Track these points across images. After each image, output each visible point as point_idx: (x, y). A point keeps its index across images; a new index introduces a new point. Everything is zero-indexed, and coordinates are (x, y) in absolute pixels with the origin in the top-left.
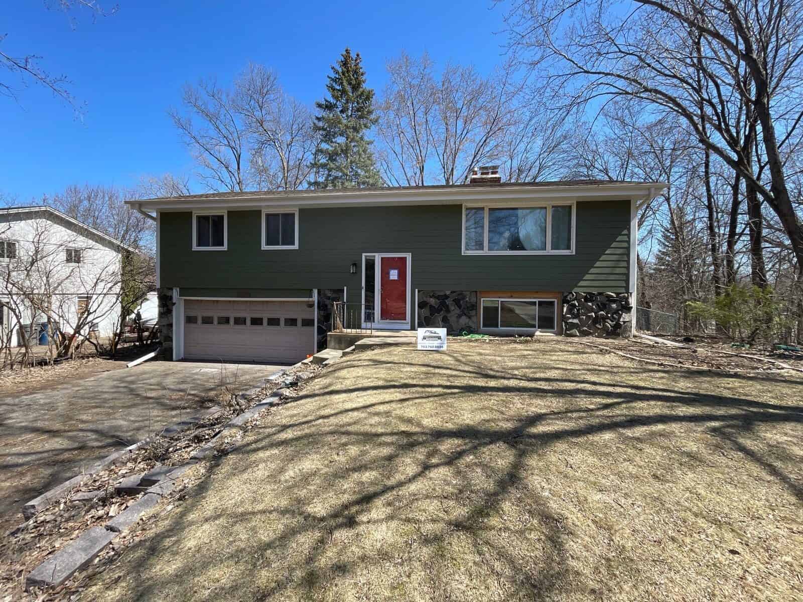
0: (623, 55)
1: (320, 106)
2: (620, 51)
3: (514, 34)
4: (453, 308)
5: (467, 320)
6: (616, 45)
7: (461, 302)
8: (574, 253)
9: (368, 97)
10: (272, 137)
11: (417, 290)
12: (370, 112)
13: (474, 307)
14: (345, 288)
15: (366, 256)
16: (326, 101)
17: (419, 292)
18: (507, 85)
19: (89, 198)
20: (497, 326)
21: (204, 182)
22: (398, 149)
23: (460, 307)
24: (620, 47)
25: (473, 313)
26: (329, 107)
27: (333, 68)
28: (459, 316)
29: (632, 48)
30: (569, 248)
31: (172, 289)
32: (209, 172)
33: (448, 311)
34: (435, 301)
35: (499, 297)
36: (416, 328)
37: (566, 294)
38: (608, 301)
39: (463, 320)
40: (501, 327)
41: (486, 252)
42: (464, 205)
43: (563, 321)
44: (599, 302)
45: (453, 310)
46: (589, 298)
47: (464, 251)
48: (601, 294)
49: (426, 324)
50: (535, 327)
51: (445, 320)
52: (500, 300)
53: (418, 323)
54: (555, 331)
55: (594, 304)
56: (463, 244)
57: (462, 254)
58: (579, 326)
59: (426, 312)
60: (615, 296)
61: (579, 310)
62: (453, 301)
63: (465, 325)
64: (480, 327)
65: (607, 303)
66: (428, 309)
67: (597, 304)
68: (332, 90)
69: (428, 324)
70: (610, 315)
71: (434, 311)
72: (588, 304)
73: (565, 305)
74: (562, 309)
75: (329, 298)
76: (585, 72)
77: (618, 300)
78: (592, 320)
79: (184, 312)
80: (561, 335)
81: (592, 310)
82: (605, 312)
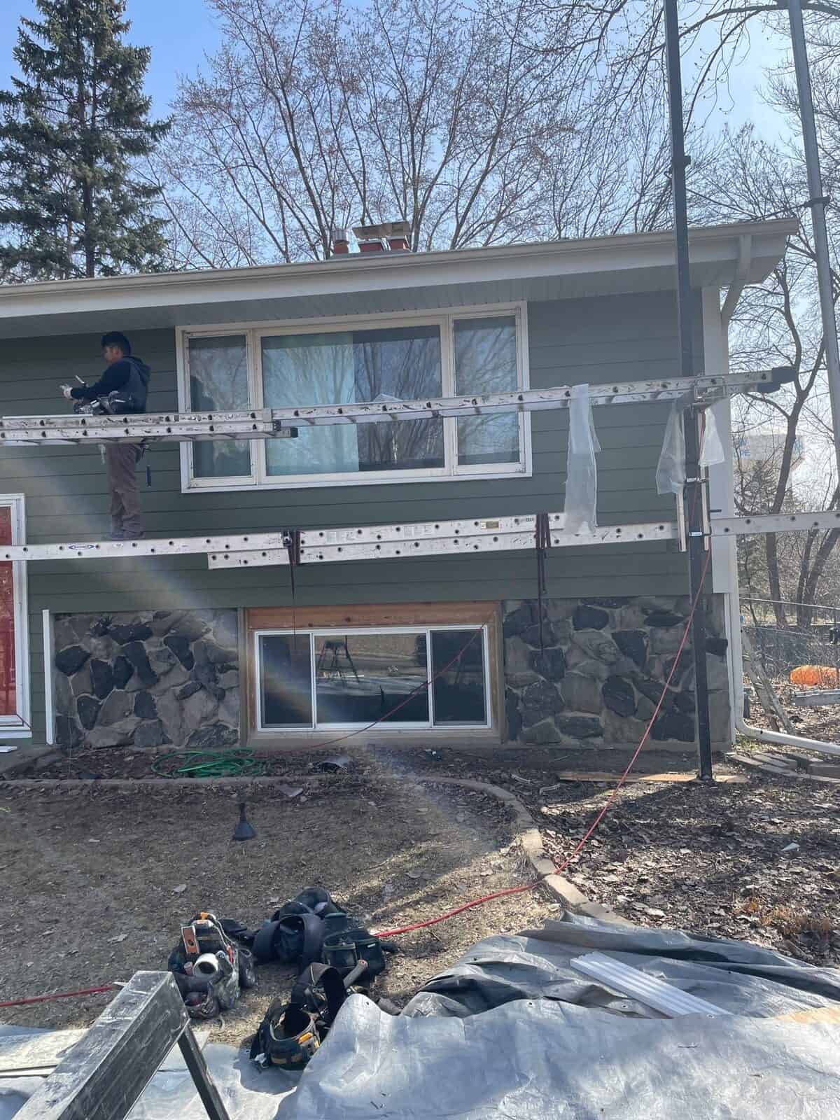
4: (159, 667)
5: (211, 705)
8: (529, 473)
9: (133, 63)
11: (46, 613)
13: (231, 659)
17: (56, 617)
20: (307, 719)
23: (187, 663)
25: (225, 680)
28: (185, 695)
30: (514, 457)
33: (150, 677)
34: (107, 647)
35: (311, 626)
36: (50, 739)
37: (512, 606)
38: (647, 622)
39: (199, 704)
40: (319, 721)
41: (258, 479)
42: (179, 330)
43: (508, 694)
44: (617, 630)
45: (166, 673)
46: (589, 615)
47: (189, 482)
48: (623, 601)
49: (85, 726)
50: (427, 719)
51: (144, 707)
52: (314, 633)
53: (58, 721)
54: (485, 730)
55: (606, 633)
56: (186, 454)
57: (184, 490)
58: (561, 709)
59: (79, 683)
60: (668, 605)
61: (558, 657)
62: (166, 643)
63: (204, 719)
64: (254, 727)
65: (647, 629)
66: (85, 675)
67: (613, 635)
68: (30, 55)
69: (89, 725)
70: (657, 670)
71: (107, 680)
72: (586, 636)
73: (512, 639)
74: (503, 656)
77: (679, 620)
78: (600, 687)
80: (503, 740)
81: (600, 653)
82: (642, 662)
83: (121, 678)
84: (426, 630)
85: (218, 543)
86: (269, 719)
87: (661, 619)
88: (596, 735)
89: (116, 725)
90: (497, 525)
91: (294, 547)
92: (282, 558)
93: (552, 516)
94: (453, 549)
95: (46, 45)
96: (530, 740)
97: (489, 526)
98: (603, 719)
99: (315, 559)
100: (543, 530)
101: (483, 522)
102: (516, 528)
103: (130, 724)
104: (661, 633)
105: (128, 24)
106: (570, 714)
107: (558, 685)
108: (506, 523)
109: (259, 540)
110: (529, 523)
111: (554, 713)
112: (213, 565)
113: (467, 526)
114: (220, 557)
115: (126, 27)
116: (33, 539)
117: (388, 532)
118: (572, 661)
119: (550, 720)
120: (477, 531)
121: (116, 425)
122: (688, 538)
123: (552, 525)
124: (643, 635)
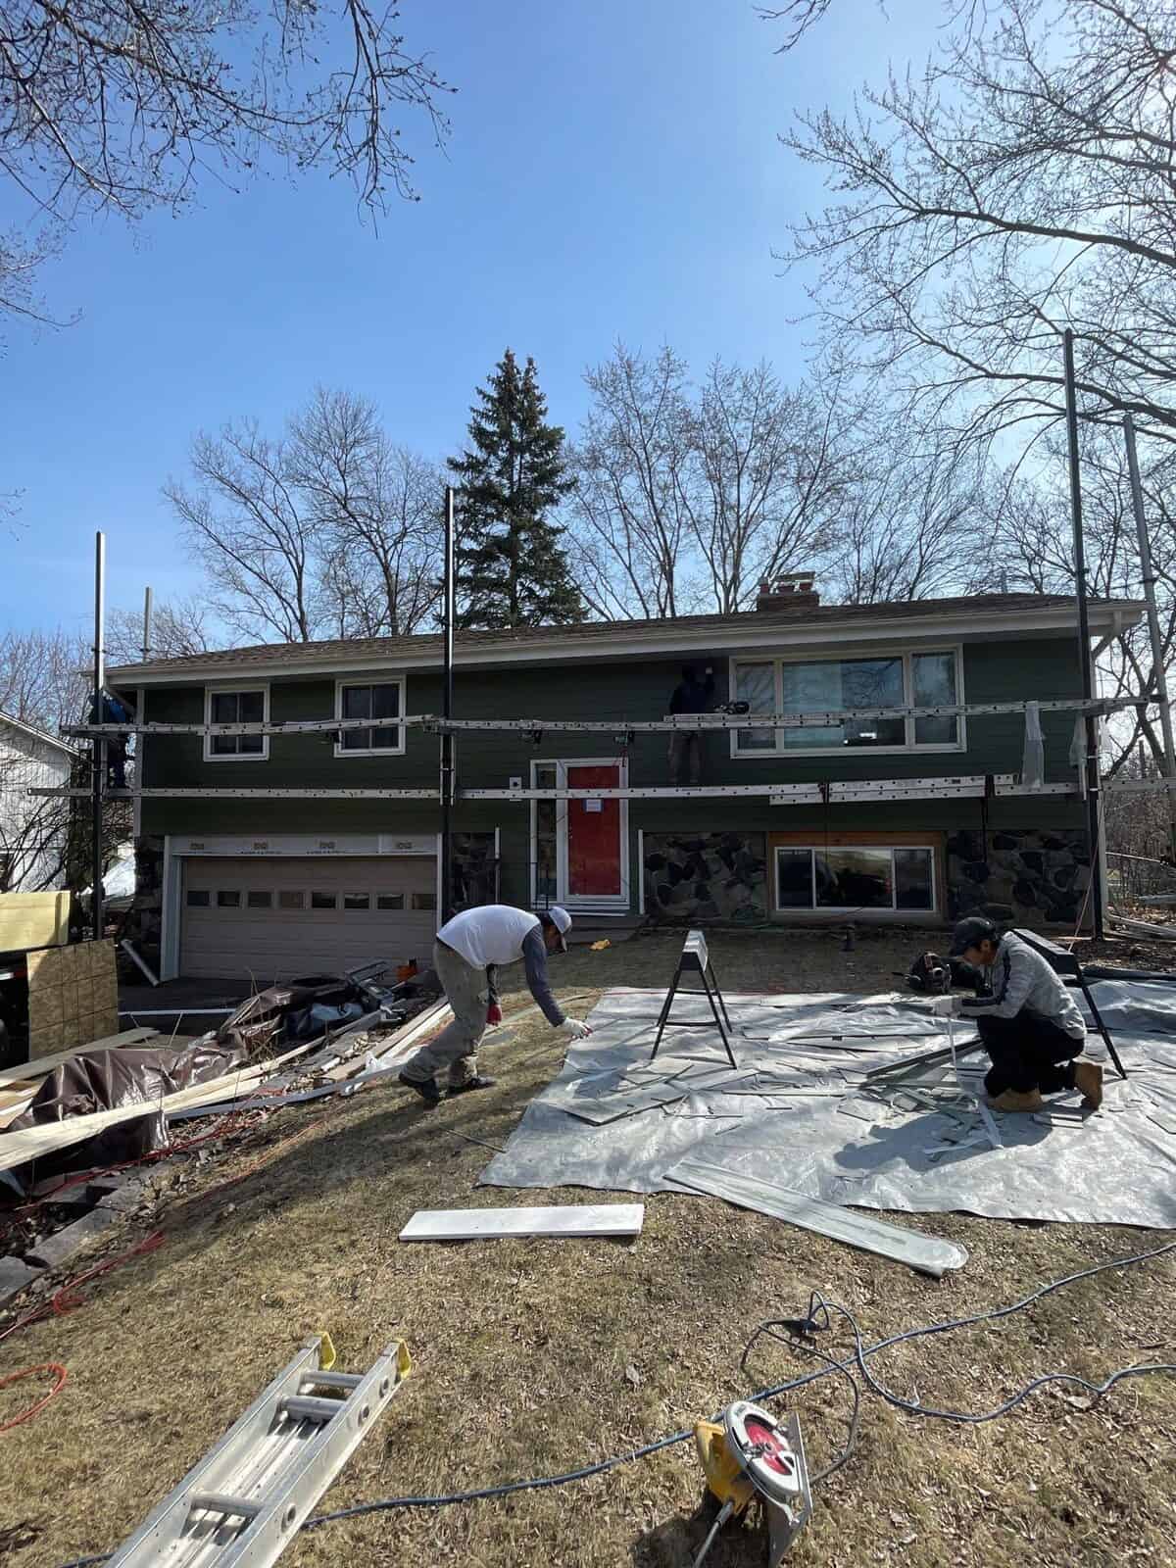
1: (455, 466)
4: (714, 867)
5: (747, 893)
7: (734, 855)
8: (965, 750)
10: (365, 529)
11: (640, 832)
12: (554, 472)
13: (759, 865)
14: (497, 830)
15: (537, 765)
16: (469, 456)
17: (645, 835)
18: (839, 402)
19: (13, 658)
20: (809, 904)
21: (233, 621)
22: (620, 539)
23: (730, 865)
24: (1056, 324)
25: (756, 876)
26: (474, 466)
27: (480, 392)
28: (730, 885)
30: (953, 738)
31: (162, 838)
32: (239, 601)
33: (706, 874)
34: (679, 854)
35: (814, 844)
36: (642, 911)
37: (953, 835)
38: (1044, 847)
39: (739, 891)
40: (818, 905)
41: (780, 751)
42: (731, 658)
43: (949, 891)
44: (1024, 850)
45: (717, 872)
46: (1003, 842)
47: (735, 752)
48: (1028, 833)
49: (663, 902)
50: (891, 906)
51: (701, 893)
52: (815, 849)
53: (646, 900)
54: (933, 912)
55: (1016, 854)
56: (733, 736)
57: (732, 757)
58: (984, 900)
59: (661, 877)
60: (1058, 836)
61: (983, 868)
62: (717, 852)
63: (743, 901)
64: (774, 907)
65: (1043, 851)
66: (666, 871)
67: (1021, 855)
68: (480, 434)
69: (665, 902)
70: (1051, 877)
71: (677, 874)
72: (1002, 854)
73: (951, 856)
74: (945, 866)
75: (464, 851)
76: (989, 375)
77: (1065, 846)
78: (1011, 887)
79: (182, 884)
80: (945, 919)
81: (1011, 865)
82: (1040, 872)
83: (687, 874)
84: (892, 849)
85: (777, 789)
86: (783, 903)
87: (1053, 844)
88: (1008, 918)
89: (684, 903)
90: (959, 781)
91: (825, 793)
92: (819, 799)
93: (996, 777)
94: (930, 796)
95: (490, 427)
97: (954, 782)
98: (1012, 908)
99: (839, 800)
100: (990, 786)
101: (950, 779)
102: (971, 783)
103: (694, 902)
104: (1052, 853)
105: (546, 409)
106: (990, 904)
107: (982, 886)
108: (966, 781)
109: (803, 788)
110: (981, 781)
111: (979, 904)
112: (773, 802)
113: (939, 782)
114: (778, 797)
115: (543, 413)
116: (633, 784)
117: (888, 785)
118: (992, 870)
120: (946, 785)
121: (743, 720)
122: (1088, 791)
123: (996, 782)
124: (1041, 854)
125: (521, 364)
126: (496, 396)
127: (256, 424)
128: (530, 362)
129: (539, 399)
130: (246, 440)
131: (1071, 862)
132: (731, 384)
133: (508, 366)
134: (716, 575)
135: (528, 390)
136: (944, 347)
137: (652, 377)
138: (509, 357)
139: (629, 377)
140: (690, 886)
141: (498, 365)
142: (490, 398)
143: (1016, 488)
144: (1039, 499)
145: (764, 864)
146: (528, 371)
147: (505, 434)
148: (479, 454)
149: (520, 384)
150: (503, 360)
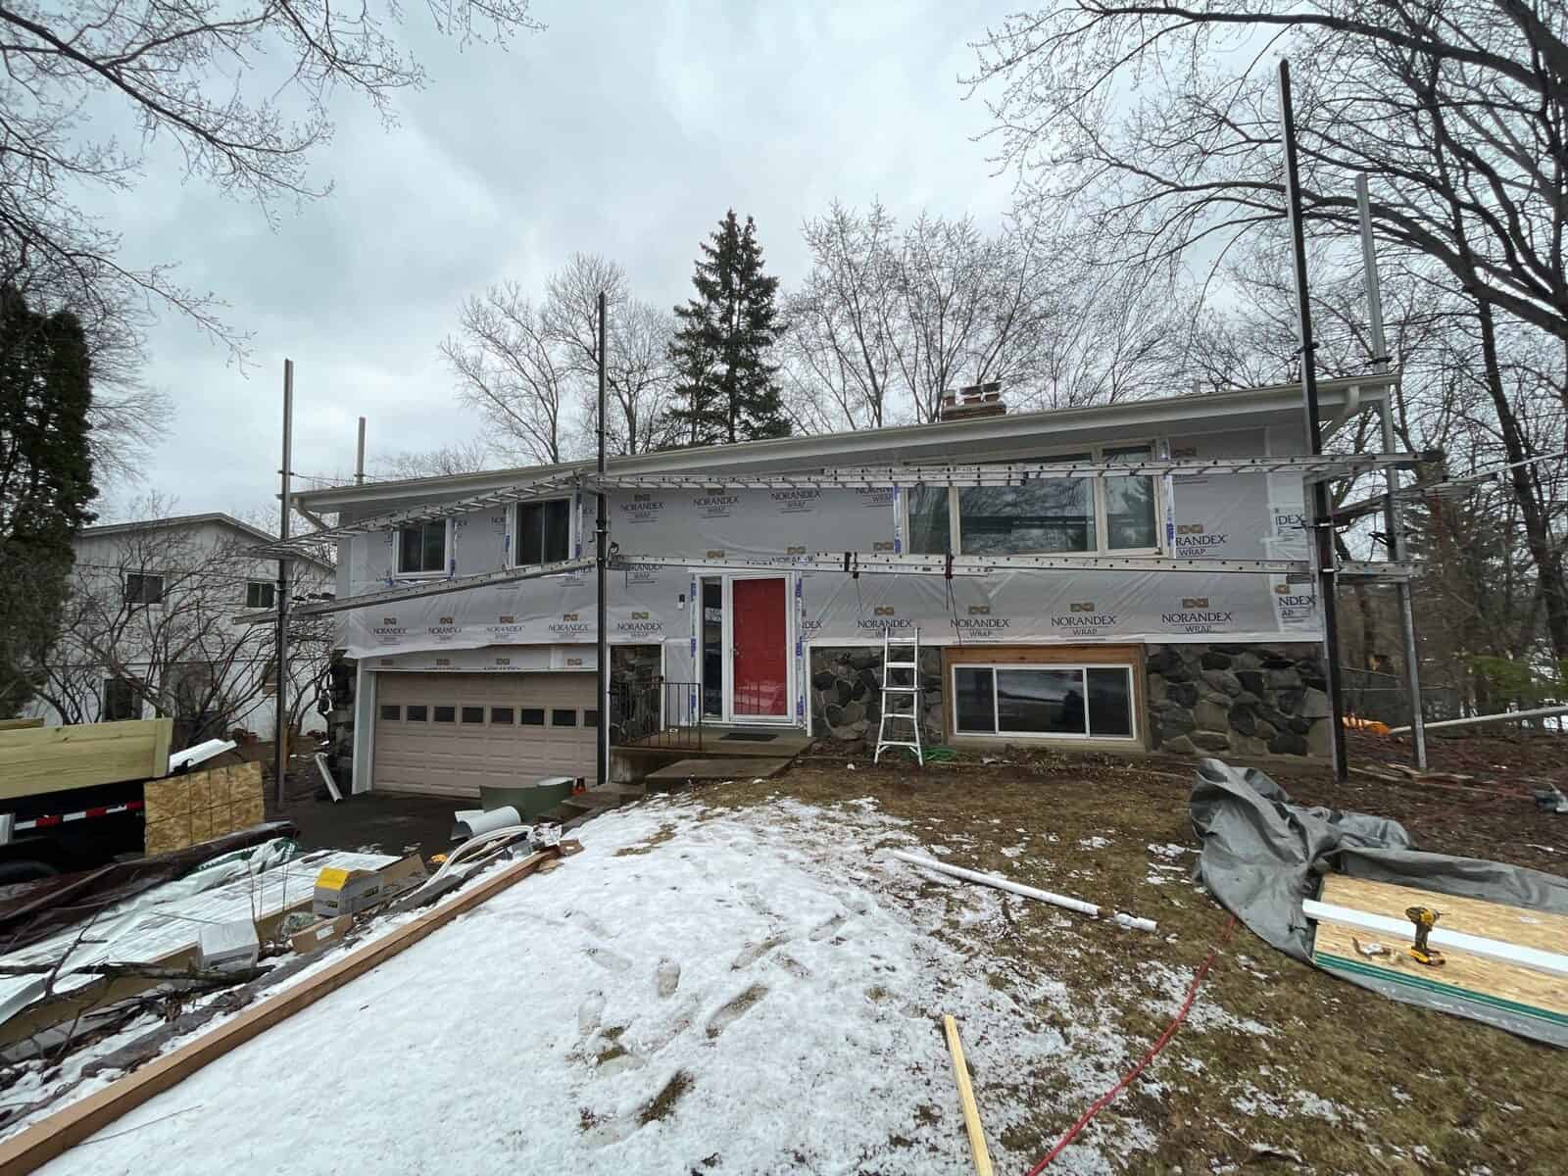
0: (1254, 145)
1: (682, 313)
2: (1249, 140)
3: (1015, 132)
6: (1233, 126)
7: (907, 674)
8: (1166, 555)
9: (768, 286)
12: (769, 316)
13: (936, 683)
14: (663, 647)
15: (703, 579)
16: (693, 303)
18: (1036, 244)
20: (992, 729)
25: (932, 697)
26: (700, 313)
27: (704, 247)
29: (1274, 126)
33: (877, 694)
34: (849, 672)
35: (994, 662)
36: (809, 733)
37: (1154, 652)
38: (1265, 666)
40: (1001, 729)
43: (1152, 716)
44: (1240, 670)
46: (1215, 660)
48: (1244, 650)
49: (832, 725)
50: (1084, 732)
51: (873, 714)
52: (996, 667)
53: (814, 721)
54: (1132, 742)
55: (1230, 674)
58: (1194, 728)
59: (829, 696)
60: (1282, 653)
61: (1190, 689)
64: (952, 732)
65: (1263, 671)
66: (832, 691)
67: (1236, 674)
68: (702, 284)
69: (835, 725)
70: (1273, 701)
71: (848, 695)
72: (1213, 675)
73: (1153, 676)
74: (1146, 689)
75: (632, 668)
76: (1179, 189)
77: (1291, 664)
78: (1226, 713)
79: (377, 697)
80: (1148, 750)
81: (1224, 688)
82: (1260, 694)
83: (857, 694)
84: (1083, 667)
86: (962, 727)
87: (1275, 663)
88: (1223, 749)
89: (854, 726)
95: (712, 278)
96: (1171, 750)
98: (1229, 737)
103: (865, 724)
104: (1276, 674)
105: (764, 262)
106: (1200, 733)
107: (1191, 712)
111: (1187, 733)
115: (760, 265)
118: (1202, 693)
119: (1184, 736)
124: (1260, 674)
125: (741, 222)
126: (718, 250)
127: (518, 288)
128: (750, 220)
129: (757, 252)
130: (509, 301)
131: (1298, 683)
132: (934, 235)
133: (730, 225)
134: (918, 403)
135: (748, 244)
136: (1132, 168)
137: (863, 232)
138: (731, 216)
139: (842, 231)
140: (858, 706)
141: (721, 223)
142: (713, 253)
143: (1203, 317)
144: (1226, 328)
145: (940, 683)
146: (747, 229)
147: (727, 283)
148: (702, 300)
149: (740, 239)
150: (725, 219)
